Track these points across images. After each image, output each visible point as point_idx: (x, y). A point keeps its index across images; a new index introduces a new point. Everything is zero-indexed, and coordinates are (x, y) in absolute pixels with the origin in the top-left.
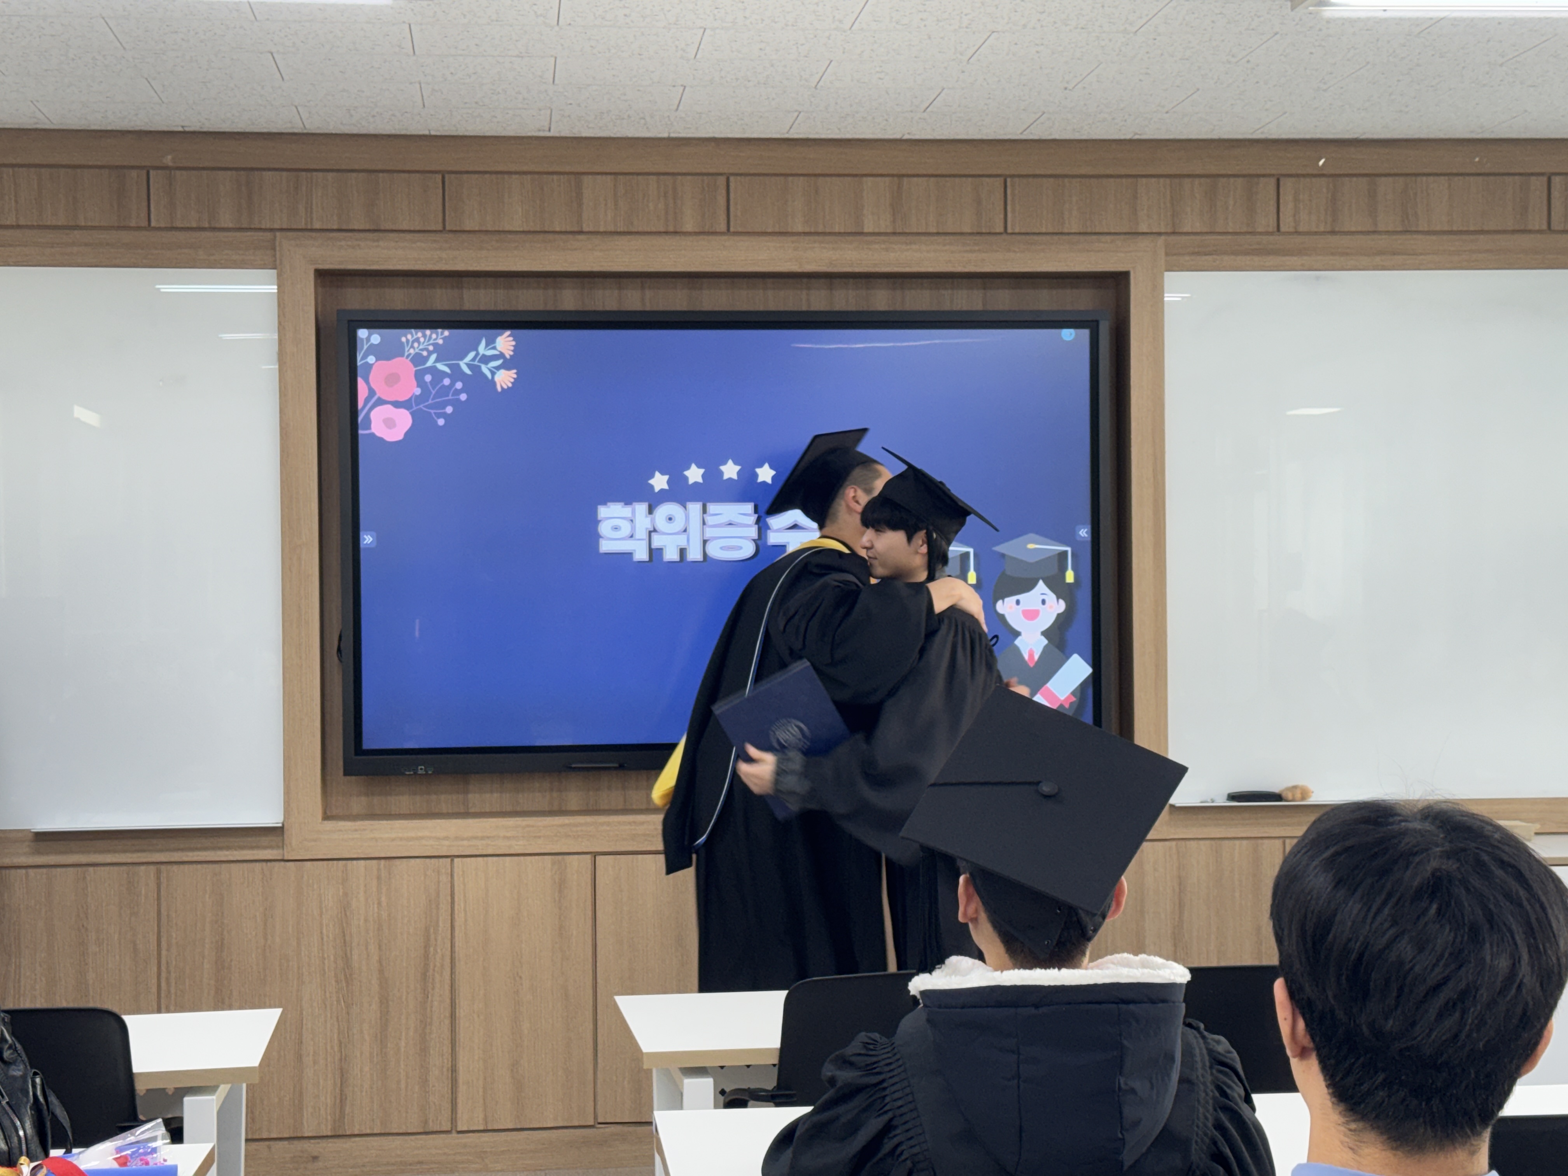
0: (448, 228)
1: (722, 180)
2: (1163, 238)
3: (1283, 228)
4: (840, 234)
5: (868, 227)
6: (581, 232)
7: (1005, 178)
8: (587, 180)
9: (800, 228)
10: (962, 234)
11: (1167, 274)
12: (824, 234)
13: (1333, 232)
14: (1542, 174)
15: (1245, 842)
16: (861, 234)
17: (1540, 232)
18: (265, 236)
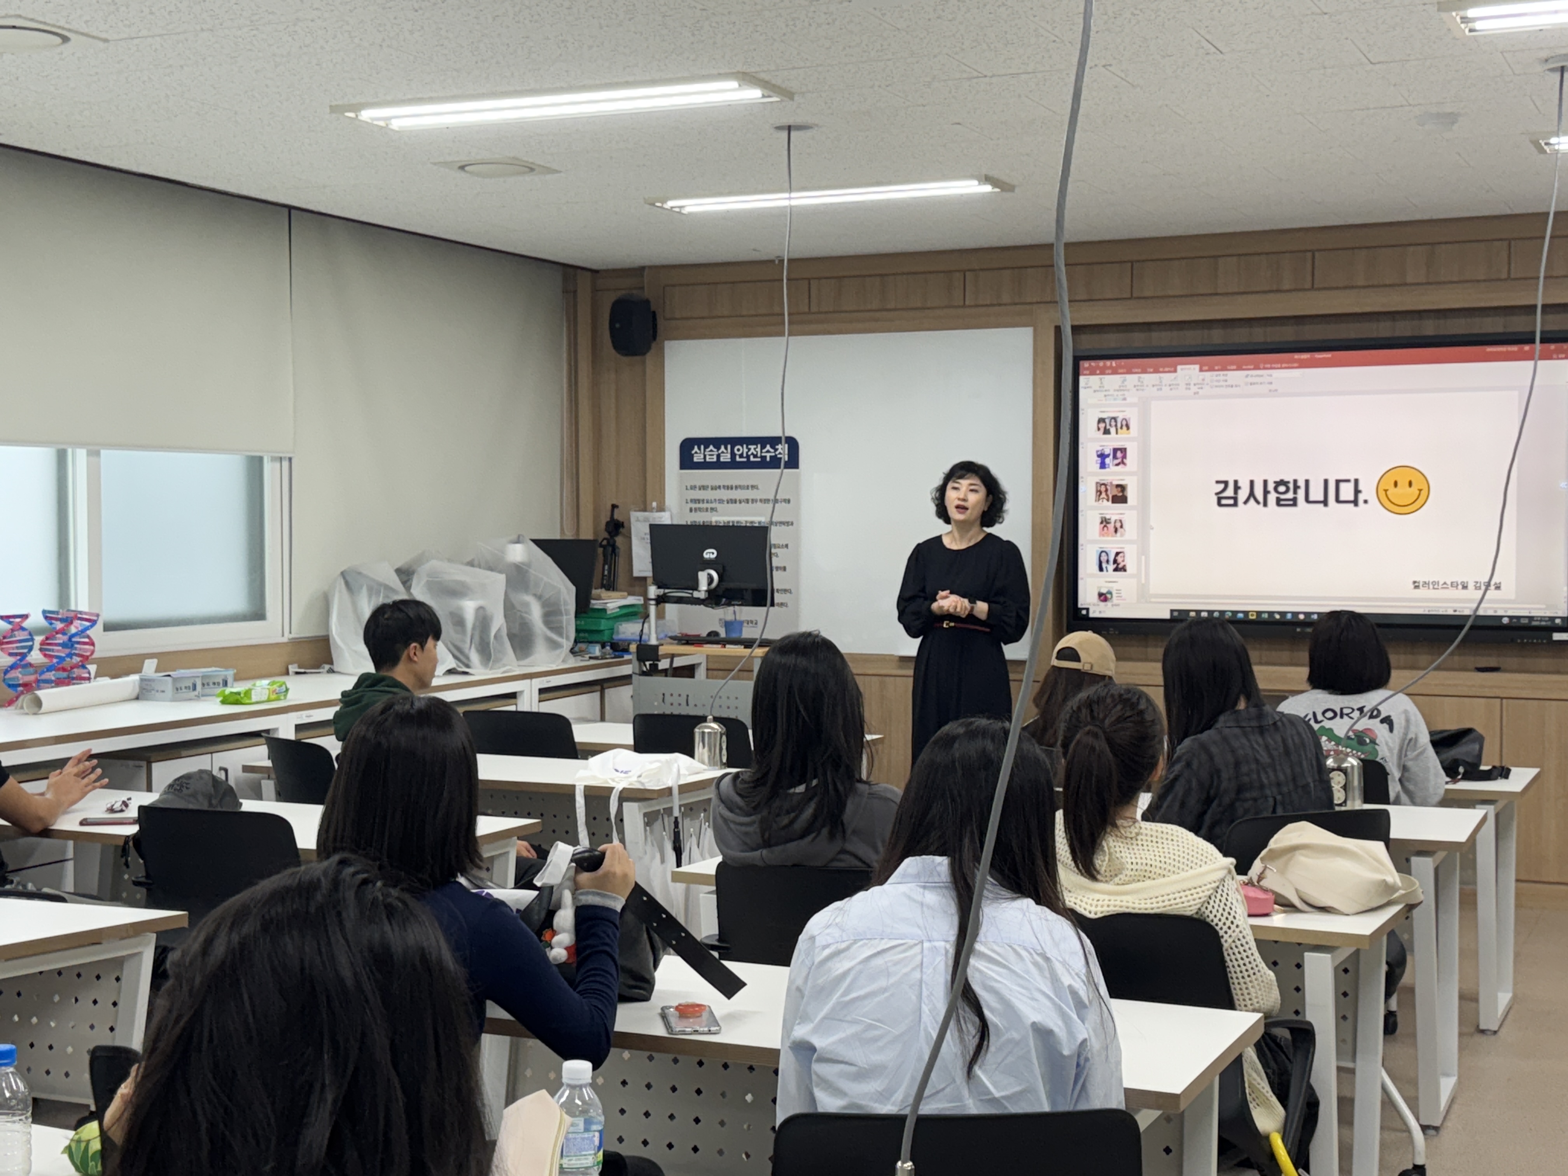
0: (1134, 295)
1: (1309, 255)
4: (1390, 286)
5: (1409, 279)
6: (1216, 294)
7: (1509, 240)
8: (1221, 261)
9: (1361, 282)
10: (1478, 281)
12: (1379, 286)
16: (1406, 284)
18: (1028, 307)
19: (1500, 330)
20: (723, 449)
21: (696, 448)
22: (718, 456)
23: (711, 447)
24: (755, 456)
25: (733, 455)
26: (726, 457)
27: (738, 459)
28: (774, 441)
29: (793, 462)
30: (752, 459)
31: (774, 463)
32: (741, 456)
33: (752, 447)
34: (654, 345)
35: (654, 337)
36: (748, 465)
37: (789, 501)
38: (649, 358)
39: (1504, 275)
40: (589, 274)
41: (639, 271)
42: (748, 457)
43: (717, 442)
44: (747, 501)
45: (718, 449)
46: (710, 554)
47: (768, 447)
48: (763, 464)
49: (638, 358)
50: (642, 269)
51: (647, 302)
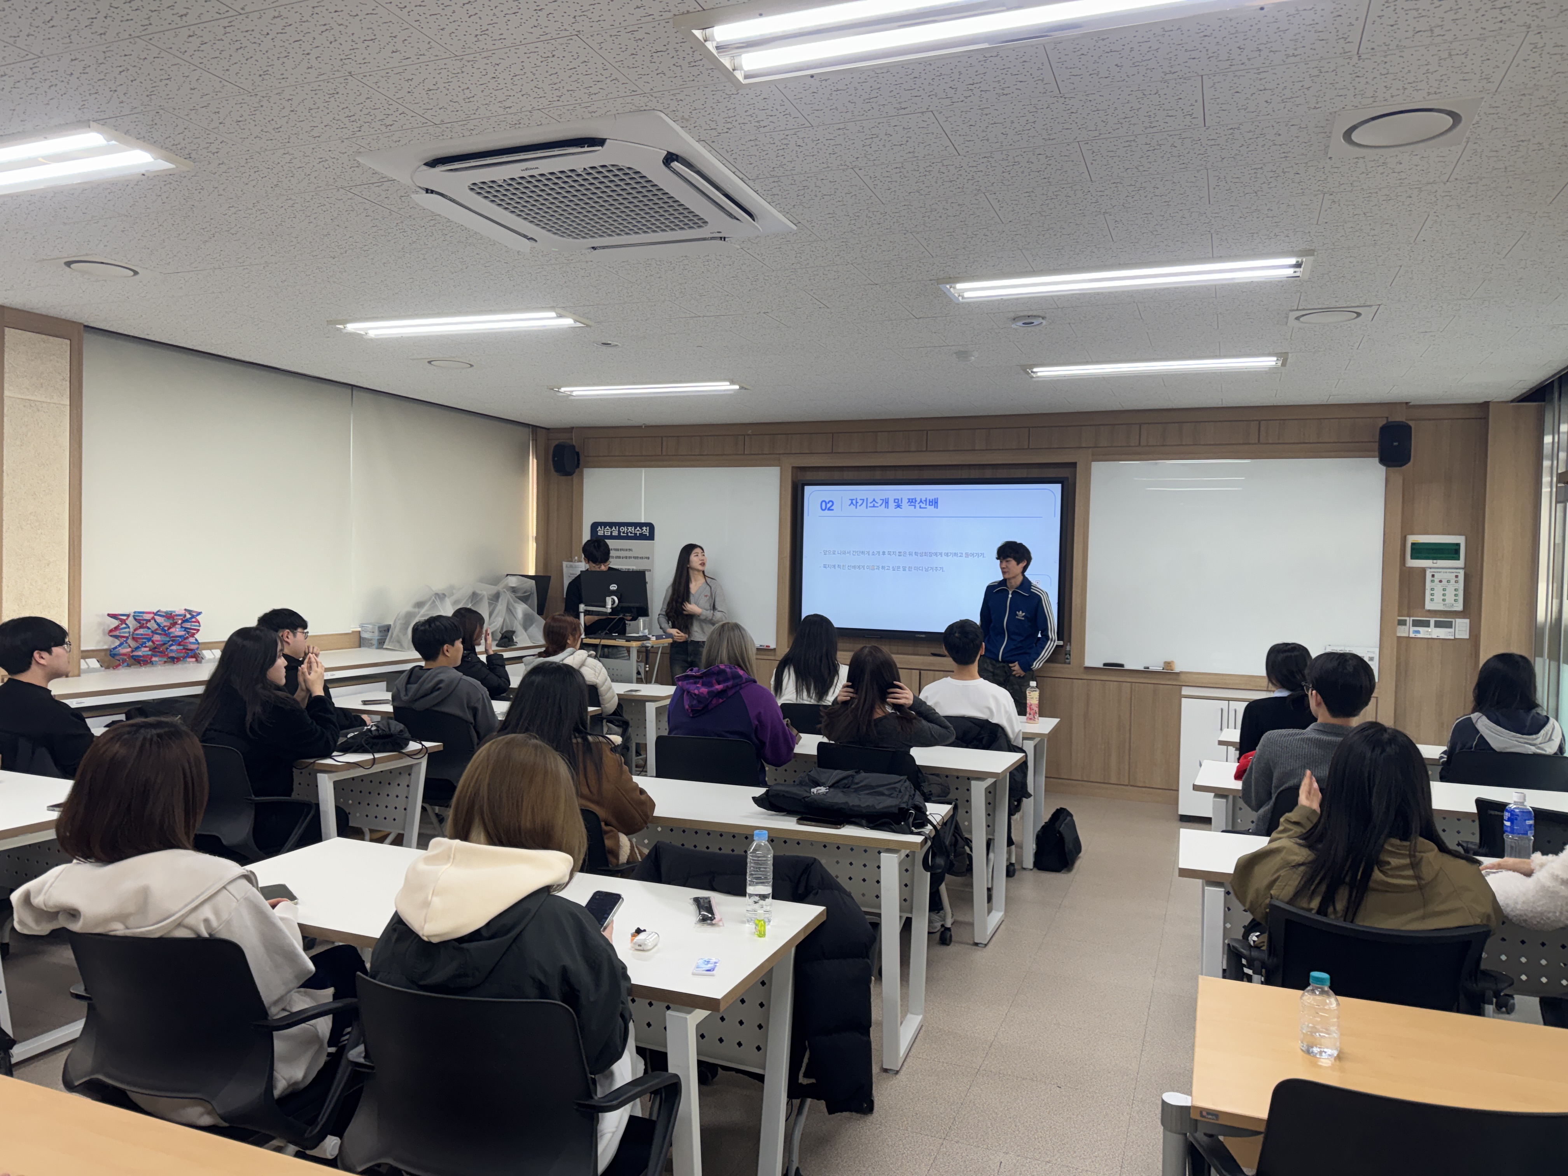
0: (834, 452)
1: (925, 432)
2: (1091, 449)
3: (1142, 444)
4: (966, 450)
7: (1029, 428)
9: (952, 449)
10: (1013, 449)
11: (1093, 463)
12: (961, 450)
13: (1163, 446)
14: (1256, 420)
15: (1115, 683)
16: (974, 450)
17: (1255, 444)
18: (778, 456)
19: (1025, 476)
20: (614, 528)
21: (599, 528)
22: (611, 532)
23: (608, 527)
24: (631, 533)
25: (619, 532)
26: (615, 533)
27: (622, 534)
28: (641, 525)
29: (651, 537)
30: (629, 534)
31: (642, 537)
32: (624, 533)
33: (630, 528)
34: (577, 471)
35: (578, 466)
36: (627, 538)
37: (649, 558)
38: (575, 477)
39: (1027, 447)
40: (544, 431)
41: (570, 430)
42: (627, 533)
43: (611, 525)
44: (626, 557)
45: (612, 528)
46: (613, 587)
47: (638, 528)
48: (635, 537)
49: (569, 477)
50: (572, 428)
51: (574, 447)
